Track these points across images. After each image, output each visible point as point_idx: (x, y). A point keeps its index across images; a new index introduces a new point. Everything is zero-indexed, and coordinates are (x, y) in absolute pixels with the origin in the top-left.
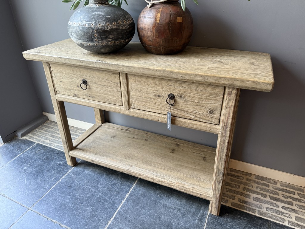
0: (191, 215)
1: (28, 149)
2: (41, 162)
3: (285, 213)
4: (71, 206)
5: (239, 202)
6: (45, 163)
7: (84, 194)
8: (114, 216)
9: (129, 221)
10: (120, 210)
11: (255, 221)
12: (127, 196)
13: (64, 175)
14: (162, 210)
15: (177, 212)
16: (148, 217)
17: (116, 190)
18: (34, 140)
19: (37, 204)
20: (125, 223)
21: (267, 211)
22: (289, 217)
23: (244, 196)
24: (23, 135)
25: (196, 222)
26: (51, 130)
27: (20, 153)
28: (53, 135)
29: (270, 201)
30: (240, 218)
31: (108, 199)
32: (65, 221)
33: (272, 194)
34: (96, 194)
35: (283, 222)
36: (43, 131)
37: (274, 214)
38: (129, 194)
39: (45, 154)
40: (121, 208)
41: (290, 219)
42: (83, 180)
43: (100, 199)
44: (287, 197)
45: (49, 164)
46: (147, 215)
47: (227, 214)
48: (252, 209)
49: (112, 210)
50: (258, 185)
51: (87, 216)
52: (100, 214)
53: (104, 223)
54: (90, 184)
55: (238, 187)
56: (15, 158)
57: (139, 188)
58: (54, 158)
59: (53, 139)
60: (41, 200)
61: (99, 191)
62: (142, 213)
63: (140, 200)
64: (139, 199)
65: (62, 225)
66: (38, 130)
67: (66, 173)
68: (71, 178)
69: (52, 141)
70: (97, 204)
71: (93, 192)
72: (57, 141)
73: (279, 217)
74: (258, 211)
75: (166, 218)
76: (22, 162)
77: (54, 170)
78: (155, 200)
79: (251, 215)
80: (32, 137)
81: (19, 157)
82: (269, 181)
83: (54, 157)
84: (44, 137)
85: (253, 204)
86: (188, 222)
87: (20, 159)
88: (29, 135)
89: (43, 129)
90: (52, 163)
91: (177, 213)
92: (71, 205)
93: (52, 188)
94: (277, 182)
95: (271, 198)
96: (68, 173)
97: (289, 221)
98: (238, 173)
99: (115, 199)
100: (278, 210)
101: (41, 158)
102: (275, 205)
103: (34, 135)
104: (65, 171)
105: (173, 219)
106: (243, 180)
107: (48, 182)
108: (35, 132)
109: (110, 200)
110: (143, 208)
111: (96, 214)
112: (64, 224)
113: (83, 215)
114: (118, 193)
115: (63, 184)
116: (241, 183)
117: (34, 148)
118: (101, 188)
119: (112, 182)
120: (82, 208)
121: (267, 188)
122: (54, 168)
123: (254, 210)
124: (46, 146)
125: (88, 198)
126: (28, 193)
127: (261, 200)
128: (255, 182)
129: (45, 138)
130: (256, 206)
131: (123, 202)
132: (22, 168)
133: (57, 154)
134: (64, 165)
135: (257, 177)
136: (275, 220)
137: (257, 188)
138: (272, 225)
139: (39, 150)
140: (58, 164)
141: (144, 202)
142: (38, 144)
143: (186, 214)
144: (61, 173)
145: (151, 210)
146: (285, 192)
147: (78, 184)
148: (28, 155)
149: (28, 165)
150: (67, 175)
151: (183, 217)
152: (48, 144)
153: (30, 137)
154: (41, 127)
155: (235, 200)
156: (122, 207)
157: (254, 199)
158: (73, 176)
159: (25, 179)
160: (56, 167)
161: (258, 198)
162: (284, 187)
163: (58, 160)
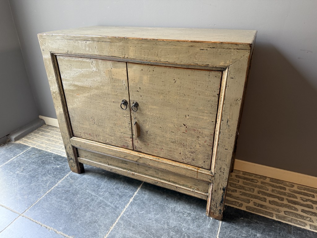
0: (202, 220)
1: (22, 153)
2: (35, 166)
3: (305, 217)
4: (68, 212)
5: (255, 205)
6: (40, 167)
7: (83, 198)
8: (117, 221)
9: (133, 227)
10: (123, 215)
11: (274, 225)
12: (131, 200)
13: (61, 179)
14: (170, 214)
15: (187, 216)
16: (154, 222)
17: (118, 194)
18: (29, 144)
19: (30, 209)
20: (129, 229)
21: (286, 214)
22: (311, 221)
23: (260, 200)
24: (17, 139)
25: (209, 226)
26: (47, 134)
27: (13, 157)
28: (50, 139)
29: (288, 205)
30: (257, 222)
31: (110, 204)
32: (60, 227)
33: (290, 197)
34: (97, 199)
35: (305, 226)
36: (39, 136)
37: (293, 218)
38: (133, 198)
39: (40, 158)
40: (124, 213)
41: (311, 223)
42: (82, 184)
43: (101, 203)
44: (307, 200)
45: (44, 168)
46: (153, 219)
47: (242, 218)
48: (269, 212)
49: (114, 215)
50: (274, 188)
51: (86, 222)
52: (101, 219)
53: (105, 229)
54: (90, 188)
55: (252, 190)
56: (7, 163)
57: (144, 192)
58: (50, 162)
59: (50, 143)
60: (34, 205)
61: (100, 195)
62: (148, 218)
63: (146, 204)
64: (144, 203)
65: (58, 232)
66: (33, 134)
67: (63, 178)
68: (68, 182)
69: (49, 145)
70: (97, 209)
71: (93, 197)
72: (54, 145)
73: (299, 221)
74: (276, 214)
75: (175, 223)
76: (14, 166)
77: (50, 174)
78: (162, 205)
79: (268, 218)
80: (27, 141)
81: (12, 161)
82: (286, 184)
84: (39, 141)
85: (270, 208)
86: (199, 227)
87: (12, 163)
88: (23, 139)
89: (39, 133)
90: (48, 167)
91: (187, 218)
92: (68, 210)
93: (48, 192)
94: (293, 184)
95: (289, 201)
96: (65, 177)
97: (310, 225)
98: (252, 176)
99: (117, 204)
100: (297, 214)
101: (36, 162)
102: (293, 209)
103: (28, 139)
104: (62, 175)
105: (183, 223)
106: (258, 184)
107: (43, 187)
108: (29, 136)
109: (112, 205)
110: (148, 212)
111: (96, 220)
112: (60, 231)
113: (81, 220)
114: (121, 197)
115: (60, 189)
116: (256, 186)
117: (29, 152)
118: (102, 192)
119: (114, 186)
120: (81, 213)
121: (284, 191)
122: (50, 172)
123: (271, 214)
124: (42, 150)
125: (87, 203)
126: (20, 198)
127: (278, 204)
128: (271, 185)
129: (41, 142)
130: (273, 209)
131: (126, 207)
132: (15, 173)
133: (54, 157)
134: (61, 169)
135: (272, 179)
136: (295, 224)
137: (273, 191)
138: (292, 230)
140: (55, 168)
141: (149, 206)
142: (33, 148)
143: (197, 219)
144: (58, 177)
145: (158, 214)
146: (304, 195)
147: (76, 188)
148: (21, 159)
149: (21, 169)
150: (64, 180)
151: (194, 223)
152: (44, 148)
153: (24, 141)
154: (36, 131)
155: (250, 204)
156: (125, 211)
157: (270, 202)
158: (71, 180)
159: (17, 184)
160: (52, 171)
161: (275, 201)
162: (301, 190)
163: (55, 164)
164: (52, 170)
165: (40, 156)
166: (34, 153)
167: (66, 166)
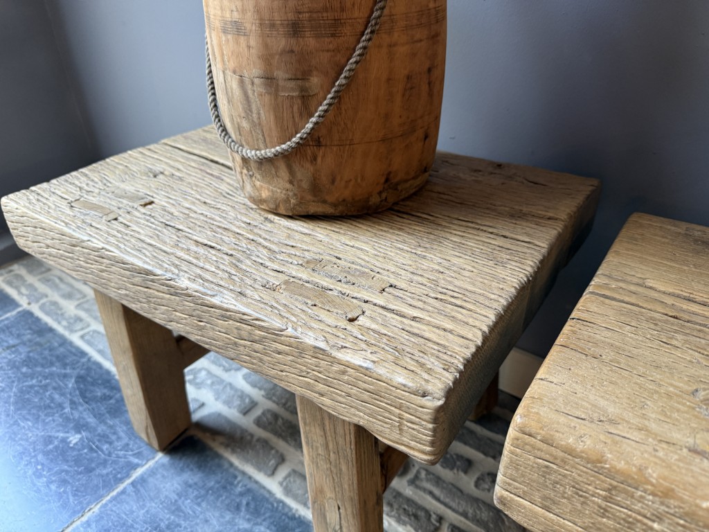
18: (20, 293)
39: (24, 370)
58: (52, 400)
80: (22, 279)
83: (57, 396)
84: (62, 286)
103: (30, 272)
124: (51, 330)
129: (68, 290)
134: (77, 461)
139: (14, 346)
140: (56, 443)
142: (28, 314)
152: (64, 323)
153: (12, 279)
163: (67, 419)
164: (40, 457)
165: (28, 362)
166: (12, 342)
167: (111, 443)
